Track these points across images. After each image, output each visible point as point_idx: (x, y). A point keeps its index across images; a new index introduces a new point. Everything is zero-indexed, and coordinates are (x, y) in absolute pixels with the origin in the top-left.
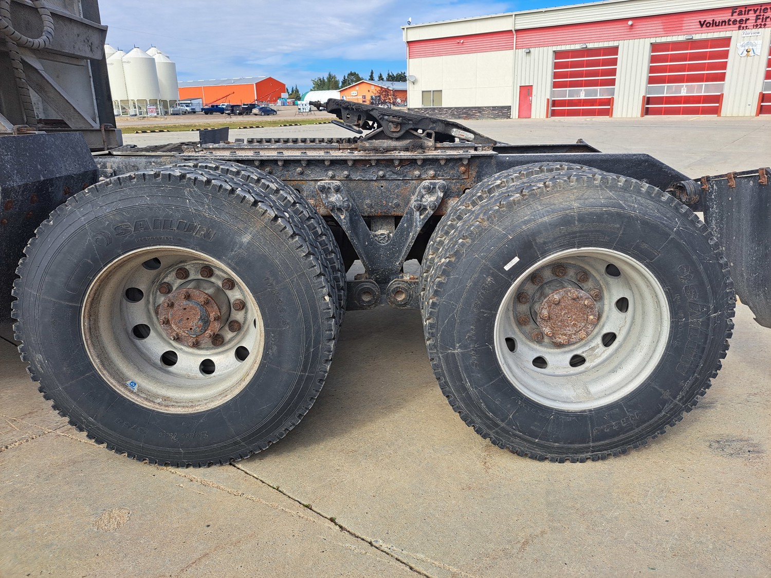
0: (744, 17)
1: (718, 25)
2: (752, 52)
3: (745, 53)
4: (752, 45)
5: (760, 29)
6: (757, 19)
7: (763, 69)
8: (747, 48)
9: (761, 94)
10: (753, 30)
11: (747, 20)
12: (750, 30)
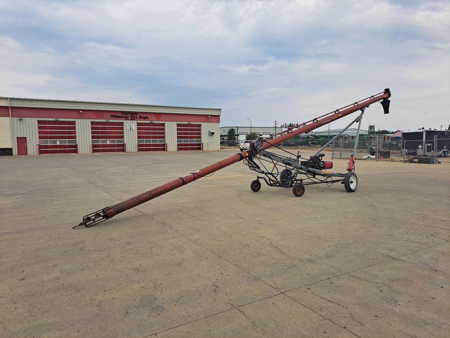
0: (127, 116)
1: (118, 117)
2: (132, 129)
3: (130, 129)
4: (131, 126)
5: (133, 121)
6: (131, 117)
7: (137, 135)
8: (130, 127)
9: (138, 144)
10: (131, 121)
11: (128, 117)
12: (130, 121)
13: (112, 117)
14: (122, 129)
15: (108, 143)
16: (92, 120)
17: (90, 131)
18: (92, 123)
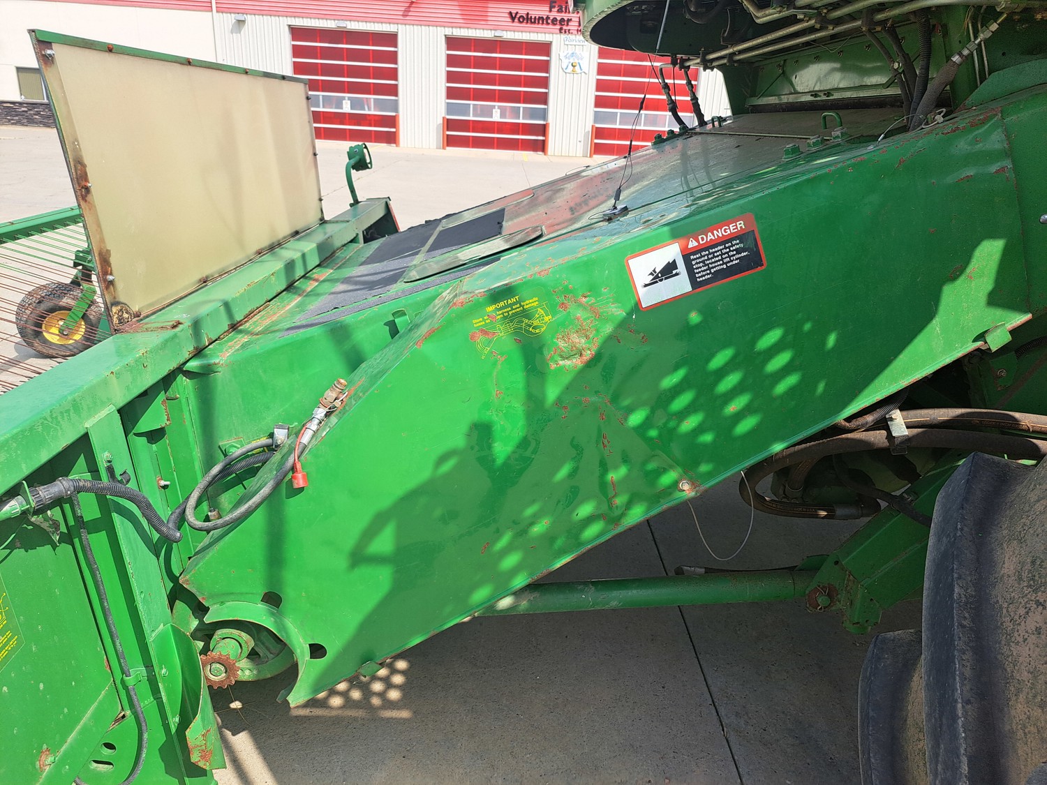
0: (565, 16)
1: (535, 22)
2: (577, 67)
3: (571, 68)
4: (578, 58)
7: (592, 93)
8: (572, 61)
9: (593, 126)
10: (577, 36)
11: (569, 20)
12: (574, 36)
13: (513, 21)
14: (545, 67)
15: (496, 117)
16: (449, 31)
17: (442, 69)
18: (452, 42)
